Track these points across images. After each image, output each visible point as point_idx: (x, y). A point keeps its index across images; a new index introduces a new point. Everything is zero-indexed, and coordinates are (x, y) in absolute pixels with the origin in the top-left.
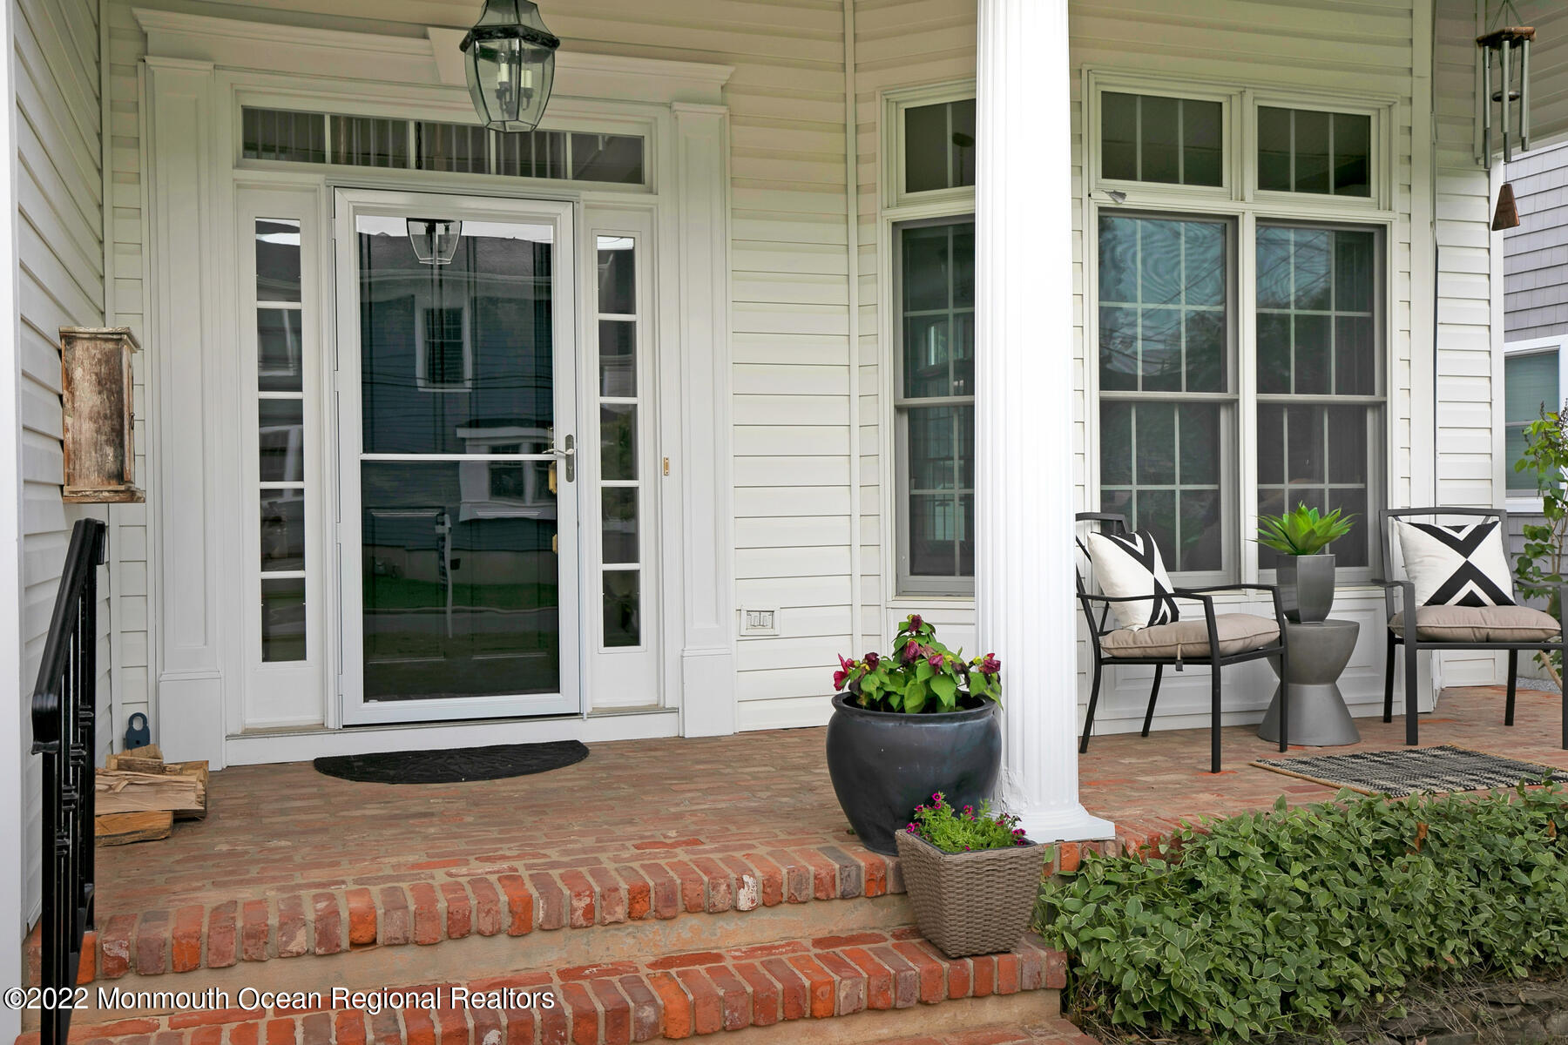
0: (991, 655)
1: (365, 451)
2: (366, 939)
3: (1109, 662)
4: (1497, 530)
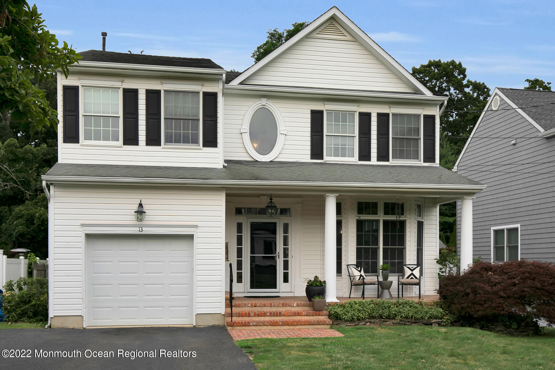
0: (325, 281)
1: (251, 254)
2: (256, 306)
3: (353, 285)
4: (419, 268)
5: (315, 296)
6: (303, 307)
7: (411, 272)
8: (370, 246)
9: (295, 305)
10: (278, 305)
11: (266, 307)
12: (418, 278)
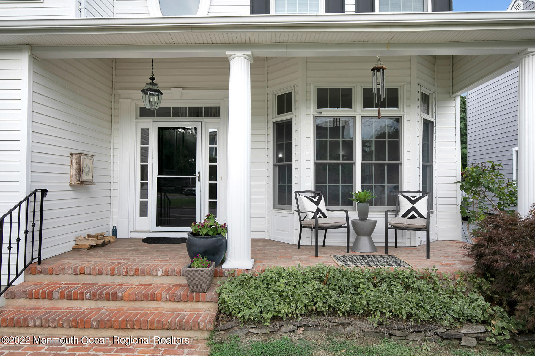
0: (225, 224)
1: (158, 175)
2: (82, 273)
3: (303, 227)
4: (426, 198)
5: (198, 257)
6: (178, 277)
7: (410, 205)
8: (340, 160)
9: (160, 273)
10: (126, 272)
11: (103, 276)
12: (425, 217)
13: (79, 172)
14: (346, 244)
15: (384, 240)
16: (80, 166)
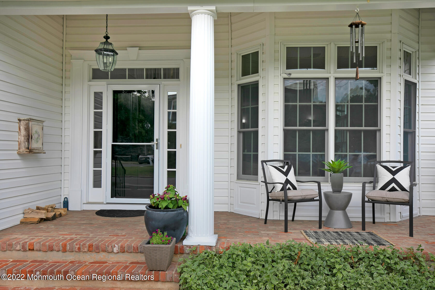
0: (186, 196)
1: (113, 142)
2: (32, 249)
3: (271, 200)
4: (408, 169)
5: (157, 232)
6: (135, 254)
7: (390, 177)
8: (311, 127)
9: (115, 250)
10: (79, 249)
11: (54, 252)
12: (408, 190)
13: (27, 139)
14: (318, 219)
15: (361, 215)
16: (29, 133)
